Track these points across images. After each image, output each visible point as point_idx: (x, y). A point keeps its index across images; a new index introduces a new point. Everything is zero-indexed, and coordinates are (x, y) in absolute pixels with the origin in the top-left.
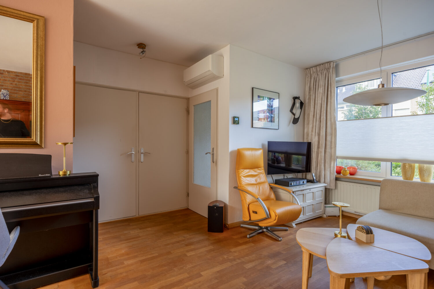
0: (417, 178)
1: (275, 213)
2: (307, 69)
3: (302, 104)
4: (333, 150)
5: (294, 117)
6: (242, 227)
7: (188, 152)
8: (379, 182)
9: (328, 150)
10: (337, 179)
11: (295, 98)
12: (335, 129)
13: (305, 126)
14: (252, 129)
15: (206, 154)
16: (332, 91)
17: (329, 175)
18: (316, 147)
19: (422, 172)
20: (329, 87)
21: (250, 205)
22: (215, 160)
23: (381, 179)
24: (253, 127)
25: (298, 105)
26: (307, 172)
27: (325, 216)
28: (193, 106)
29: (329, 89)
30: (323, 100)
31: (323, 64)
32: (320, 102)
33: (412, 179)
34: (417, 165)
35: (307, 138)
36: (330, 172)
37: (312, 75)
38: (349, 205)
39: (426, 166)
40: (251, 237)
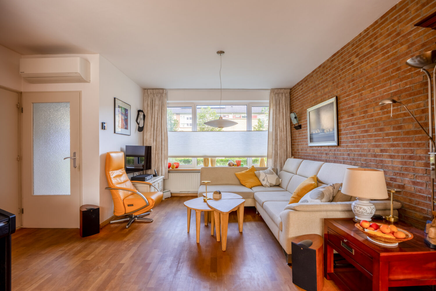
0: (210, 165)
1: (152, 200)
2: (145, 89)
3: (144, 116)
4: (166, 151)
5: (139, 126)
6: (112, 223)
7: (19, 159)
8: (199, 170)
9: (163, 152)
10: (169, 172)
11: (139, 111)
12: (167, 137)
13: (145, 134)
14: (115, 134)
15: (64, 159)
16: (165, 110)
17: (164, 169)
18: (155, 150)
19: (212, 161)
20: (163, 107)
21: (124, 201)
22: (77, 165)
23: (200, 168)
24: (116, 132)
25: (141, 116)
26: (147, 169)
27: (164, 199)
28: (32, 104)
29: (163, 109)
30: (159, 115)
31: (158, 89)
32: (157, 116)
33: (208, 166)
34: (210, 159)
35: (146, 143)
36: (165, 168)
37: (149, 95)
38: (210, 181)
39: (213, 158)
40: (129, 227)
